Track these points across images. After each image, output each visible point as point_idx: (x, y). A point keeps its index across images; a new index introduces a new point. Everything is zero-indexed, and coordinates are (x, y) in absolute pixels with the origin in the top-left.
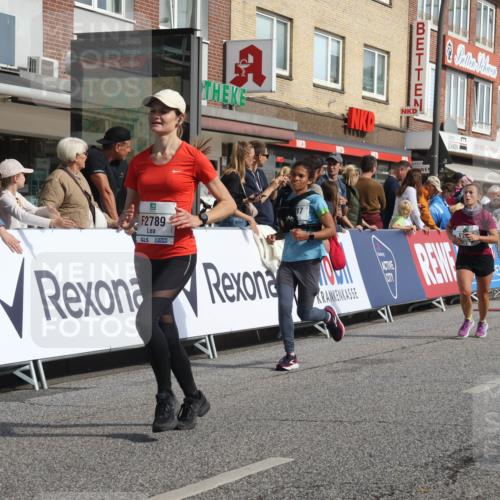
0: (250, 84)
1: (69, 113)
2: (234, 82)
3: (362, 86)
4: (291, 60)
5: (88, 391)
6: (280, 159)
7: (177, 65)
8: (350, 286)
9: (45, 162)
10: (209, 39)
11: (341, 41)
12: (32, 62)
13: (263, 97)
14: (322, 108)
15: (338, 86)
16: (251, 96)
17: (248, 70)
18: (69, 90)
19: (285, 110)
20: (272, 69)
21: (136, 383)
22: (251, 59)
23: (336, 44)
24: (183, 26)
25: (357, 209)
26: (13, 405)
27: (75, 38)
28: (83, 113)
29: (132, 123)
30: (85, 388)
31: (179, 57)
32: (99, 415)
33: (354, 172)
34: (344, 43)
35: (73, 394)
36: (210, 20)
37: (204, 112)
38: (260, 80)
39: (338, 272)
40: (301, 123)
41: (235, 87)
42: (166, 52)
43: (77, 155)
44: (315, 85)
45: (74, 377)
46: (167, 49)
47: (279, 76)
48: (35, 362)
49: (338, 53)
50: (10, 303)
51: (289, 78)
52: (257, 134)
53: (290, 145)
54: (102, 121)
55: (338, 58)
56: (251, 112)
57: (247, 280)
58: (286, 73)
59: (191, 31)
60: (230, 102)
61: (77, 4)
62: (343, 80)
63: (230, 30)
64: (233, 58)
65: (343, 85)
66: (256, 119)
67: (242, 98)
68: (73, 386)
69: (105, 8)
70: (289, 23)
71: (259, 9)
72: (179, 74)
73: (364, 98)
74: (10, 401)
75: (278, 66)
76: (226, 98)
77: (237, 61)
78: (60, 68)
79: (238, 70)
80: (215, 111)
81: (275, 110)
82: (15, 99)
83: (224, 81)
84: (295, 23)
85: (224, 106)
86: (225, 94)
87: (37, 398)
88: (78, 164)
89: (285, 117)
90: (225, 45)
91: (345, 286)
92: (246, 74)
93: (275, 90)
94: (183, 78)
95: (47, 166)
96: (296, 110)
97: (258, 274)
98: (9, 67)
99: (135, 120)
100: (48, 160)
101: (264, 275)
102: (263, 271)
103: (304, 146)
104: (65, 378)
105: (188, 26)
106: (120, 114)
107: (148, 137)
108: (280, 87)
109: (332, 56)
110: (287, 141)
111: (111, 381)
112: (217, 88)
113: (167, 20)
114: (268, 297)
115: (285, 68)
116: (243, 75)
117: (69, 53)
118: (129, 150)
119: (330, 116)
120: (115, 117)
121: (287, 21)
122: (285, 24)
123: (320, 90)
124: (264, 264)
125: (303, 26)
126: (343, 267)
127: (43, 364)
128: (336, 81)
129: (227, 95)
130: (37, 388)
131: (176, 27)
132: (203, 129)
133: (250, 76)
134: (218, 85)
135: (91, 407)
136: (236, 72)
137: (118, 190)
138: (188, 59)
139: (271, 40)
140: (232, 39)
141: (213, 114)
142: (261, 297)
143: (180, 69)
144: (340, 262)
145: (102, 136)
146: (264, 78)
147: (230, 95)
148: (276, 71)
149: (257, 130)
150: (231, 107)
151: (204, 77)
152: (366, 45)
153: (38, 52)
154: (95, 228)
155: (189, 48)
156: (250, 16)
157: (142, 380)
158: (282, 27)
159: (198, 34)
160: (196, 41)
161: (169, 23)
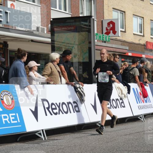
0: (111, 34)
1: (50, 45)
2: (106, 33)
3: (150, 34)
4: (125, 26)
5: (61, 140)
6: (123, 59)
7: (86, 28)
8: (150, 103)
9: (43, 62)
10: (97, 19)
11: (142, 19)
12: (38, 28)
13: (116, 38)
14: (137, 42)
15: (142, 34)
16: (112, 38)
17: (110, 29)
18: (50, 37)
19: (124, 42)
20: (119, 29)
21: (77, 138)
22: (111, 26)
23: (141, 20)
24: (88, 15)
25: (151, 77)
26: (36, 145)
27: (52, 20)
28: (55, 45)
29: (71, 48)
30: (60, 139)
31: (87, 25)
32: (65, 149)
33: (149, 64)
34: (143, 19)
35: (56, 141)
36: (97, 13)
37: (96, 44)
38: (115, 32)
39: (145, 99)
40: (130, 47)
41: (106, 35)
42: (82, 24)
43: (57, 58)
44: (134, 34)
45: (56, 135)
46: (82, 23)
47: (121, 31)
48: (42, 130)
49: (142, 23)
50: (34, 110)
51: (125, 32)
52: (114, 51)
53: (126, 54)
54: (62, 48)
55: (141, 25)
56: (112, 44)
57: (114, 101)
58: (124, 30)
59: (91, 16)
60: (105, 40)
61: (52, 8)
62: (144, 32)
63: (104, 16)
64: (105, 25)
65: (144, 34)
66: (114, 46)
67: (109, 39)
68: (55, 139)
69: (61, 10)
70: (124, 13)
71: (113, 8)
72: (87, 31)
73: (151, 38)
74: (35, 144)
75: (121, 28)
76: (103, 39)
77: (107, 26)
78: (47, 30)
79: (107, 29)
80: (99, 44)
81: (120, 43)
82: (32, 41)
83: (102, 33)
84: (126, 13)
85: (103, 42)
86: (103, 38)
87: (43, 143)
88: (57, 62)
89: (124, 45)
90: (102, 21)
91: (148, 104)
92: (110, 31)
93: (120, 36)
94: (88, 32)
95: (44, 63)
96: (128, 43)
97: (117, 100)
98: (30, 30)
99: (73, 47)
100: (44, 61)
101: (119, 100)
102: (119, 98)
103: (131, 55)
104: (53, 136)
105: (89, 15)
106: (68, 45)
107: (77, 53)
108: (122, 35)
109: (139, 24)
110: (125, 53)
111: (68, 137)
112: (100, 36)
113: (82, 13)
114: (121, 107)
115: (123, 28)
116: (109, 31)
117: (50, 25)
118: (71, 58)
119: (139, 44)
120: (66, 46)
121: (123, 12)
122: (123, 14)
123: (136, 36)
124: (119, 96)
125: (129, 14)
126: (147, 97)
127: (45, 131)
128: (141, 32)
129: (104, 38)
130: (44, 139)
131: (85, 15)
132: (96, 50)
133: (111, 31)
134: (100, 35)
135: (62, 146)
136: (106, 30)
137: (68, 71)
138: (90, 26)
139: (118, 19)
140: (105, 19)
141: (99, 45)
142: (119, 108)
143: (87, 29)
144: (146, 95)
145: (62, 53)
146: (116, 32)
147: (105, 38)
148: (120, 29)
149: (114, 50)
150: (105, 42)
151: (96, 32)
152: (151, 20)
153: (39, 25)
154: (61, 84)
155: (90, 22)
156: (110, 11)
157: (79, 136)
158: (122, 14)
159: (93, 18)
160: (92, 20)
161: (83, 14)
